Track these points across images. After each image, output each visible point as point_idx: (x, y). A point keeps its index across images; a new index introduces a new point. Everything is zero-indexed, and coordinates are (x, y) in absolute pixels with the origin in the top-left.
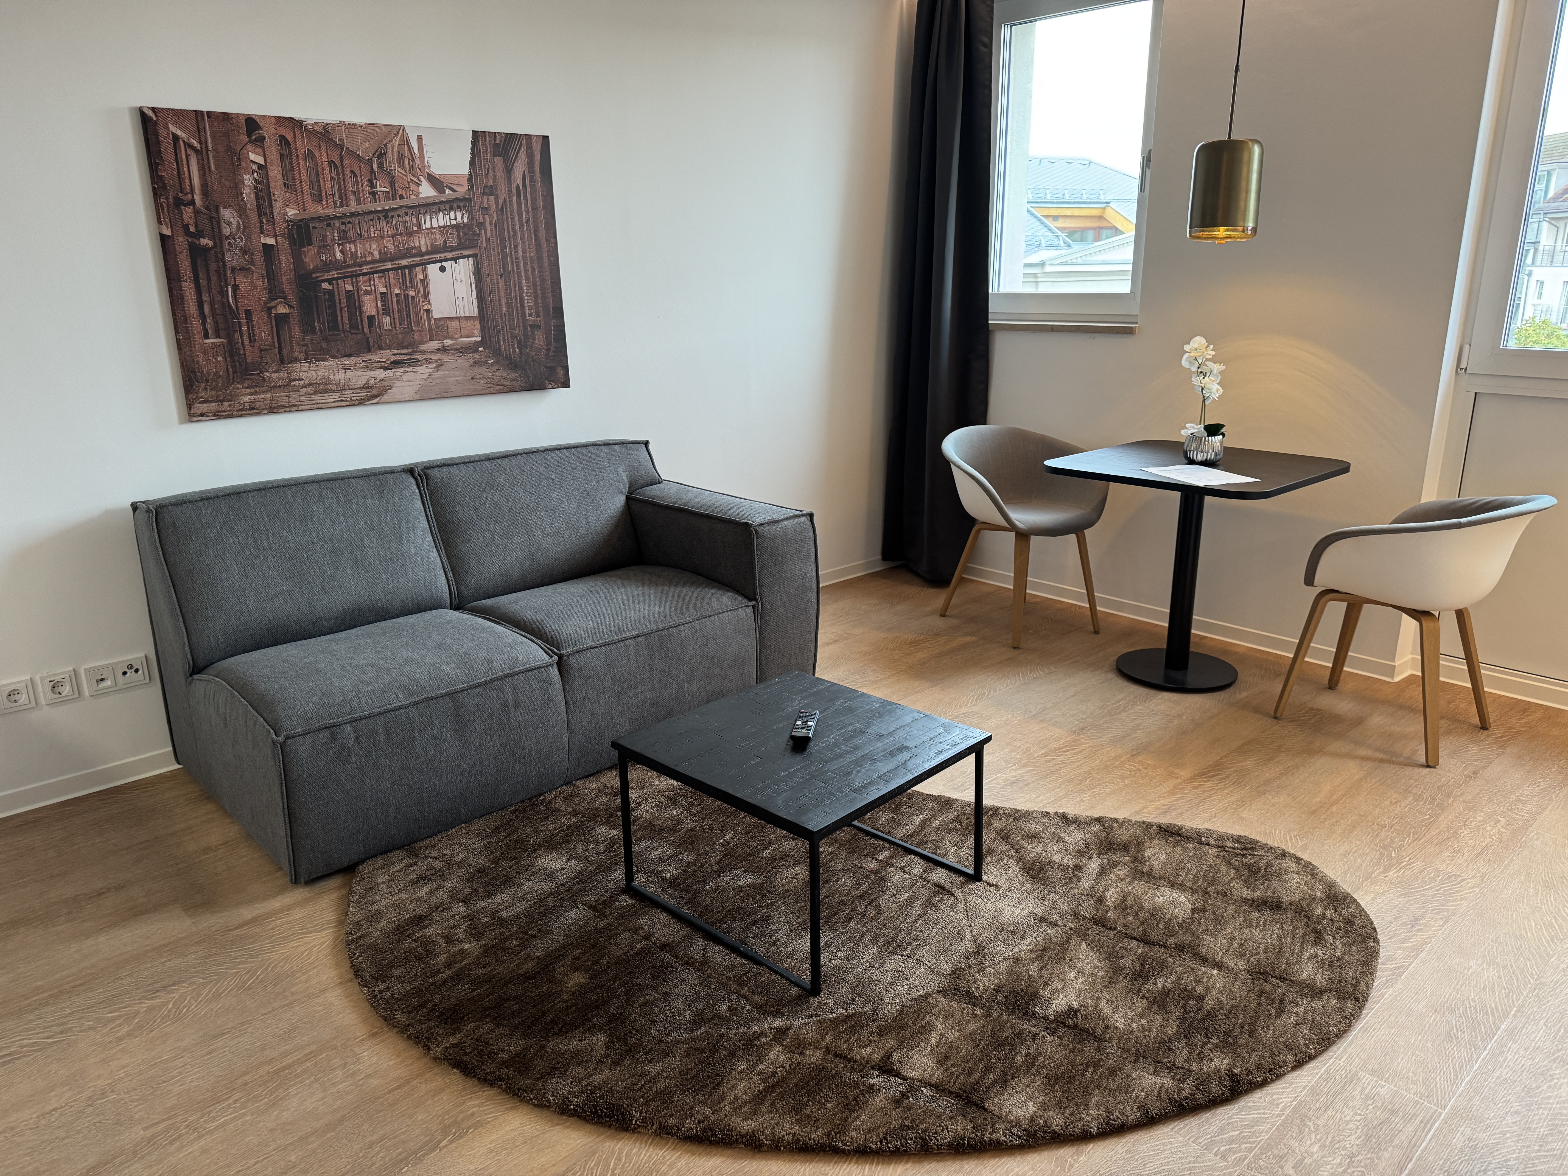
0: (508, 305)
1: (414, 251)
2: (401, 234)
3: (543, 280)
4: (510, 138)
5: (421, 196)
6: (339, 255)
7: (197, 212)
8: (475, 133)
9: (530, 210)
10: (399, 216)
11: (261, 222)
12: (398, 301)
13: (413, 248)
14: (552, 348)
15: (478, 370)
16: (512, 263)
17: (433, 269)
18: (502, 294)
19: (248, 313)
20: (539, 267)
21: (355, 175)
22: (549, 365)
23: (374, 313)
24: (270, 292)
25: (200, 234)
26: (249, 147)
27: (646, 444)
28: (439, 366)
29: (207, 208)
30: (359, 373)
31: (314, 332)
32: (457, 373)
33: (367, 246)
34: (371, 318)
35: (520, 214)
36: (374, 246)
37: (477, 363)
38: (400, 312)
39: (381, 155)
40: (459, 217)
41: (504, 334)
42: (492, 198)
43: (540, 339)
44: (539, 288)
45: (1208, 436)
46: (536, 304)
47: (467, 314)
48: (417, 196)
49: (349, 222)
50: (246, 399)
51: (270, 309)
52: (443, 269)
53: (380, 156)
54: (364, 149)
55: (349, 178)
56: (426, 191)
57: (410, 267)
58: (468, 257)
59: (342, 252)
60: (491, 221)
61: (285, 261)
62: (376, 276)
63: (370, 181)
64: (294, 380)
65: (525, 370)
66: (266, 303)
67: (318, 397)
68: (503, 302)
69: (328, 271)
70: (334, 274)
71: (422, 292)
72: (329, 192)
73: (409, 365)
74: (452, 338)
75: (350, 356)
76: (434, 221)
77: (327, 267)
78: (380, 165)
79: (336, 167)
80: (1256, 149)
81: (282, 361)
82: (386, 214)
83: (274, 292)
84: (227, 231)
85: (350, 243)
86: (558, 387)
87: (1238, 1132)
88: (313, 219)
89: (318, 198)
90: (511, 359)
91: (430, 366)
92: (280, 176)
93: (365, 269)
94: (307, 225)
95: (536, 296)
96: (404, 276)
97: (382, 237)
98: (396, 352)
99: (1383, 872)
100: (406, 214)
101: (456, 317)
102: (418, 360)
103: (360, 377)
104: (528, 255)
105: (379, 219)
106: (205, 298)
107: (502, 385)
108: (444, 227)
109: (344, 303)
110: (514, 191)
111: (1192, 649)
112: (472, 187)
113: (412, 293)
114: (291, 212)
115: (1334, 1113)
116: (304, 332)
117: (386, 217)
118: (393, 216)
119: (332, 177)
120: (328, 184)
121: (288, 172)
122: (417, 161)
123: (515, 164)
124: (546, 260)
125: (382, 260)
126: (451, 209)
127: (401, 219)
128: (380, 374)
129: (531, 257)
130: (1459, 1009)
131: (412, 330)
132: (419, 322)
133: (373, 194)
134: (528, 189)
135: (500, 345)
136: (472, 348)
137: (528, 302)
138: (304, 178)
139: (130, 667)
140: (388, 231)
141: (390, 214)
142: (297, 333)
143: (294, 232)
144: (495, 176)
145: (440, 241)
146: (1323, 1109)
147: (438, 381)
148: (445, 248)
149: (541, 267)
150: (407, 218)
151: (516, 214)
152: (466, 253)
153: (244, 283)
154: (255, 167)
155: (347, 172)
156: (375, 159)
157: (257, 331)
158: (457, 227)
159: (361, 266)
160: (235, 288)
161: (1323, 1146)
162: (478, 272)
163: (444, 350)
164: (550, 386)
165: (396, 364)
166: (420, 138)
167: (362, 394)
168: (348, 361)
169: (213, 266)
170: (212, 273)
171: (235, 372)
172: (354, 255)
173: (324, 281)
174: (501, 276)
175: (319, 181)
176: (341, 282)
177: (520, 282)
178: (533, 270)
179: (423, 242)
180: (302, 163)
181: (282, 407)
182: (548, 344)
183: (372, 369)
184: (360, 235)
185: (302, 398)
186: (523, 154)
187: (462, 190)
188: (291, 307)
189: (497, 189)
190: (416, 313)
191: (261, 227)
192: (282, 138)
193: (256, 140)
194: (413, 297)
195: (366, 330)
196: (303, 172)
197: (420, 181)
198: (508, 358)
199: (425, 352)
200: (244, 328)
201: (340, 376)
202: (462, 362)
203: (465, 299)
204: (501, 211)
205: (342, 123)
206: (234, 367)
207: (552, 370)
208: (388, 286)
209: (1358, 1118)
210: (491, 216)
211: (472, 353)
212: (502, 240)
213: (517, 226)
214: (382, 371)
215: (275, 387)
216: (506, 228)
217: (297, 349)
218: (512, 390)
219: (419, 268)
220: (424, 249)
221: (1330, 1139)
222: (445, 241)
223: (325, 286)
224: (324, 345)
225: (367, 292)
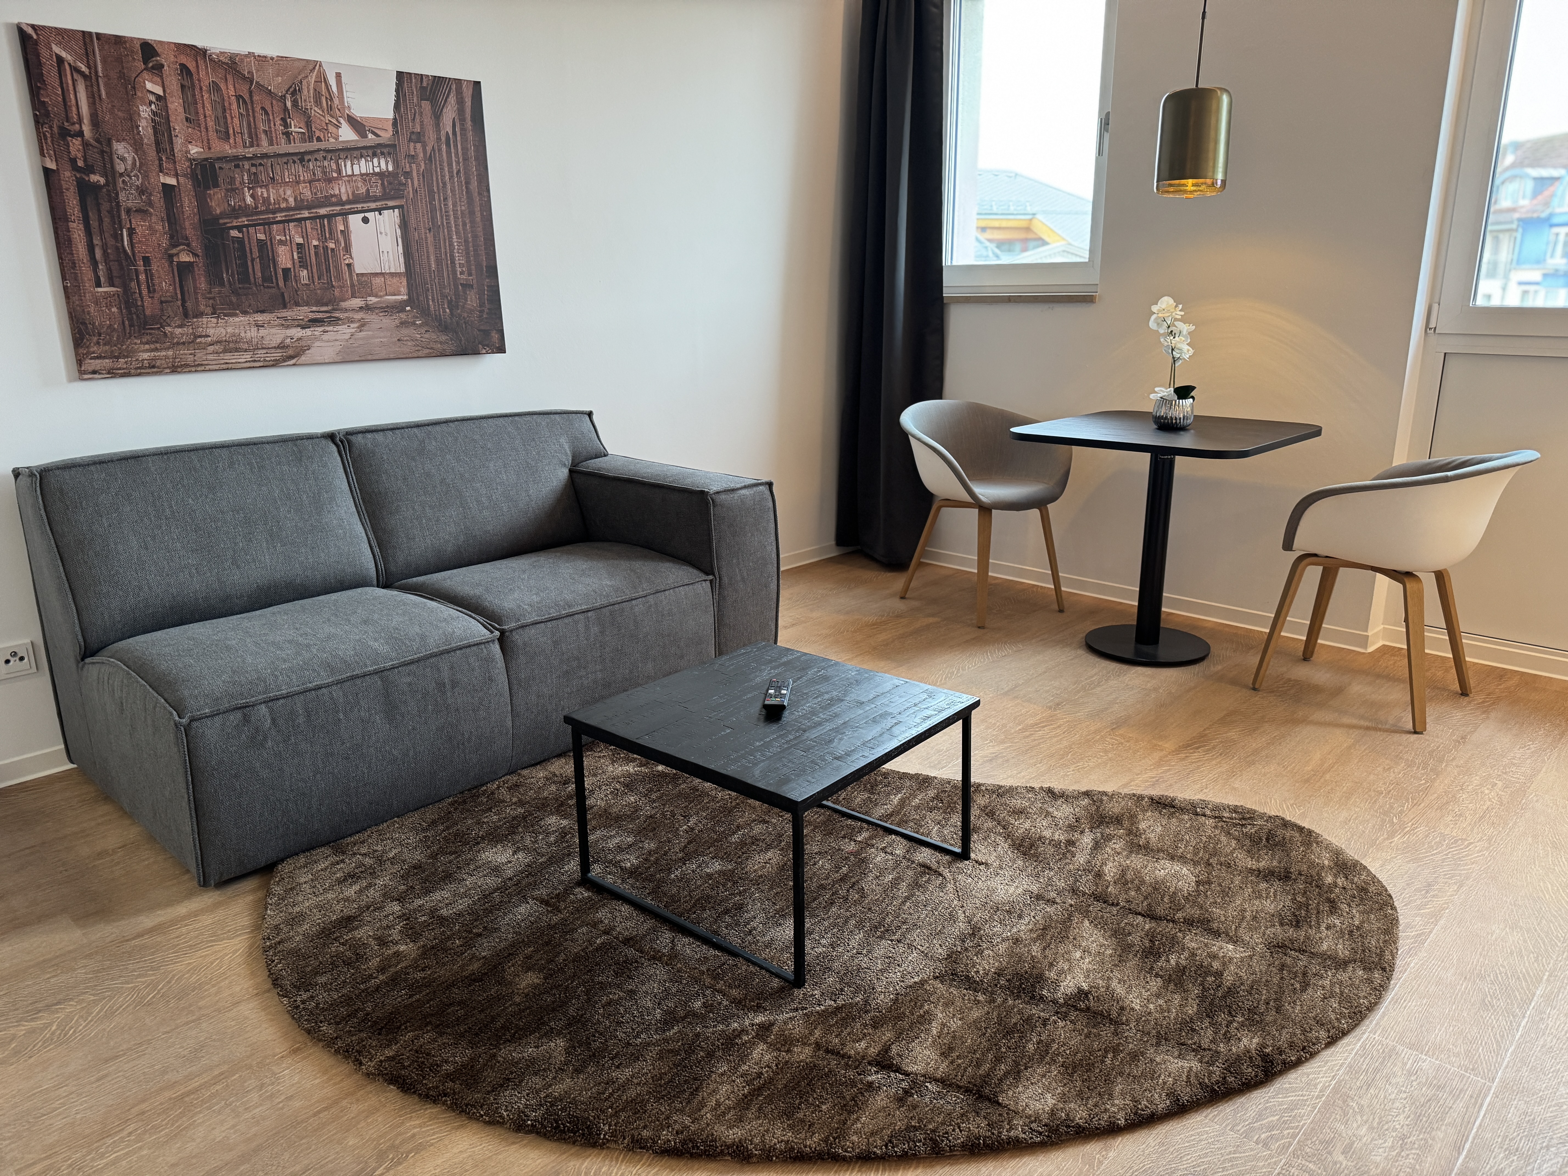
0: (438, 261)
1: (334, 199)
2: (319, 180)
3: (475, 237)
4: (438, 81)
5: (341, 139)
6: (249, 200)
7: (86, 145)
8: (400, 75)
9: (461, 160)
10: (316, 160)
11: (160, 159)
12: (316, 254)
13: (332, 196)
14: (486, 310)
15: (405, 331)
16: (442, 217)
17: (355, 220)
18: (431, 249)
19: (147, 261)
20: (471, 222)
21: (267, 113)
22: (482, 328)
23: (289, 265)
24: (172, 237)
25: (89, 169)
26: (145, 75)
27: (590, 414)
28: (362, 326)
29: (98, 141)
30: (273, 331)
31: (222, 284)
32: (382, 334)
33: (281, 191)
34: (286, 271)
35: (450, 165)
36: (289, 192)
37: (403, 324)
38: (318, 264)
39: (295, 92)
40: (383, 165)
41: (432, 293)
42: (419, 145)
43: (472, 300)
44: (471, 244)
45: (1179, 399)
46: (468, 262)
47: (393, 271)
48: (337, 139)
49: (261, 164)
50: (146, 356)
51: (171, 256)
52: (366, 220)
53: (294, 93)
54: (277, 84)
55: (260, 116)
56: (347, 134)
57: (330, 217)
58: (393, 208)
59: (252, 196)
60: (418, 171)
61: (188, 205)
62: (292, 224)
63: (284, 120)
64: (200, 336)
65: (457, 333)
66: (166, 250)
67: (228, 356)
68: (432, 258)
69: (237, 218)
70: (244, 220)
71: (343, 245)
72: (238, 129)
73: (330, 324)
74: (376, 296)
75: (263, 312)
76: (356, 167)
77: (236, 212)
78: (295, 103)
79: (244, 101)
80: (1225, 99)
81: (186, 315)
82: (302, 158)
83: (176, 237)
84: (120, 167)
85: (261, 187)
86: (493, 353)
87: (1277, 1117)
88: (219, 159)
89: (225, 136)
90: (441, 320)
91: (352, 325)
92: (181, 109)
93: (279, 217)
94: (212, 165)
95: (468, 253)
96: (322, 226)
97: (298, 183)
98: (314, 309)
99: (1388, 839)
100: (325, 158)
101: (382, 274)
102: (339, 319)
103: (274, 335)
104: (459, 208)
105: (294, 162)
106: (96, 241)
107: (432, 348)
108: (367, 175)
109: (256, 254)
110: (443, 139)
111: (1162, 625)
112: (397, 132)
113: (332, 245)
114: (195, 150)
115: (1377, 1091)
116: (210, 283)
117: (302, 160)
118: (309, 160)
119: (241, 114)
120: (236, 121)
121: (191, 106)
122: (336, 101)
123: (444, 110)
124: (478, 214)
125: (299, 207)
126: (374, 155)
127: (318, 163)
128: (297, 333)
129: (461, 211)
130: (1489, 976)
131: (333, 286)
132: (339, 277)
133: (287, 134)
134: (459, 138)
135: (428, 305)
136: (398, 308)
137: (459, 259)
138: (208, 113)
139: (14, 654)
140: (304, 176)
141: (307, 158)
142: (203, 285)
143: (198, 172)
144: (422, 122)
145: (363, 190)
146: (1365, 1088)
147: (361, 342)
148: (368, 198)
149: (473, 222)
150: (326, 163)
151: (445, 164)
152: (391, 203)
153: (141, 226)
154: (152, 98)
155: (258, 109)
156: (288, 96)
157: (156, 281)
158: (381, 175)
159: (274, 213)
160: (131, 232)
161: (1371, 1128)
162: (404, 225)
163: (367, 308)
164: (484, 351)
165: (315, 322)
166: (338, 76)
167: (278, 355)
168: (260, 318)
169: (105, 206)
170: (104, 213)
171: (131, 326)
172: (266, 201)
173: (233, 228)
174: (430, 230)
175: (225, 118)
176: (251, 230)
177: (450, 238)
178: (464, 224)
179: (343, 190)
180: (206, 96)
181: (187, 365)
182: (482, 305)
183: (288, 327)
184: (273, 179)
185: (210, 357)
186: (452, 99)
187: (386, 135)
188: (195, 255)
189: (424, 136)
190: (336, 267)
191: (161, 165)
192: (183, 67)
193: (153, 67)
194: (333, 250)
195: (281, 283)
196: (208, 106)
197: (339, 122)
198: (438, 319)
199: (346, 310)
200: (142, 277)
201: (252, 333)
202: (388, 322)
203: (391, 253)
204: (429, 159)
205: (250, 54)
206: (131, 320)
207: (486, 333)
208: (305, 236)
209: (1404, 1096)
210: (419, 166)
211: (398, 312)
212: (431, 192)
213: (447, 177)
214: (299, 329)
215: (178, 343)
216: (434, 179)
217: (202, 302)
218: (443, 355)
219: (339, 218)
220: (344, 198)
221: (1377, 1120)
222: (368, 190)
223: (234, 233)
224: (234, 299)
225: (281, 242)
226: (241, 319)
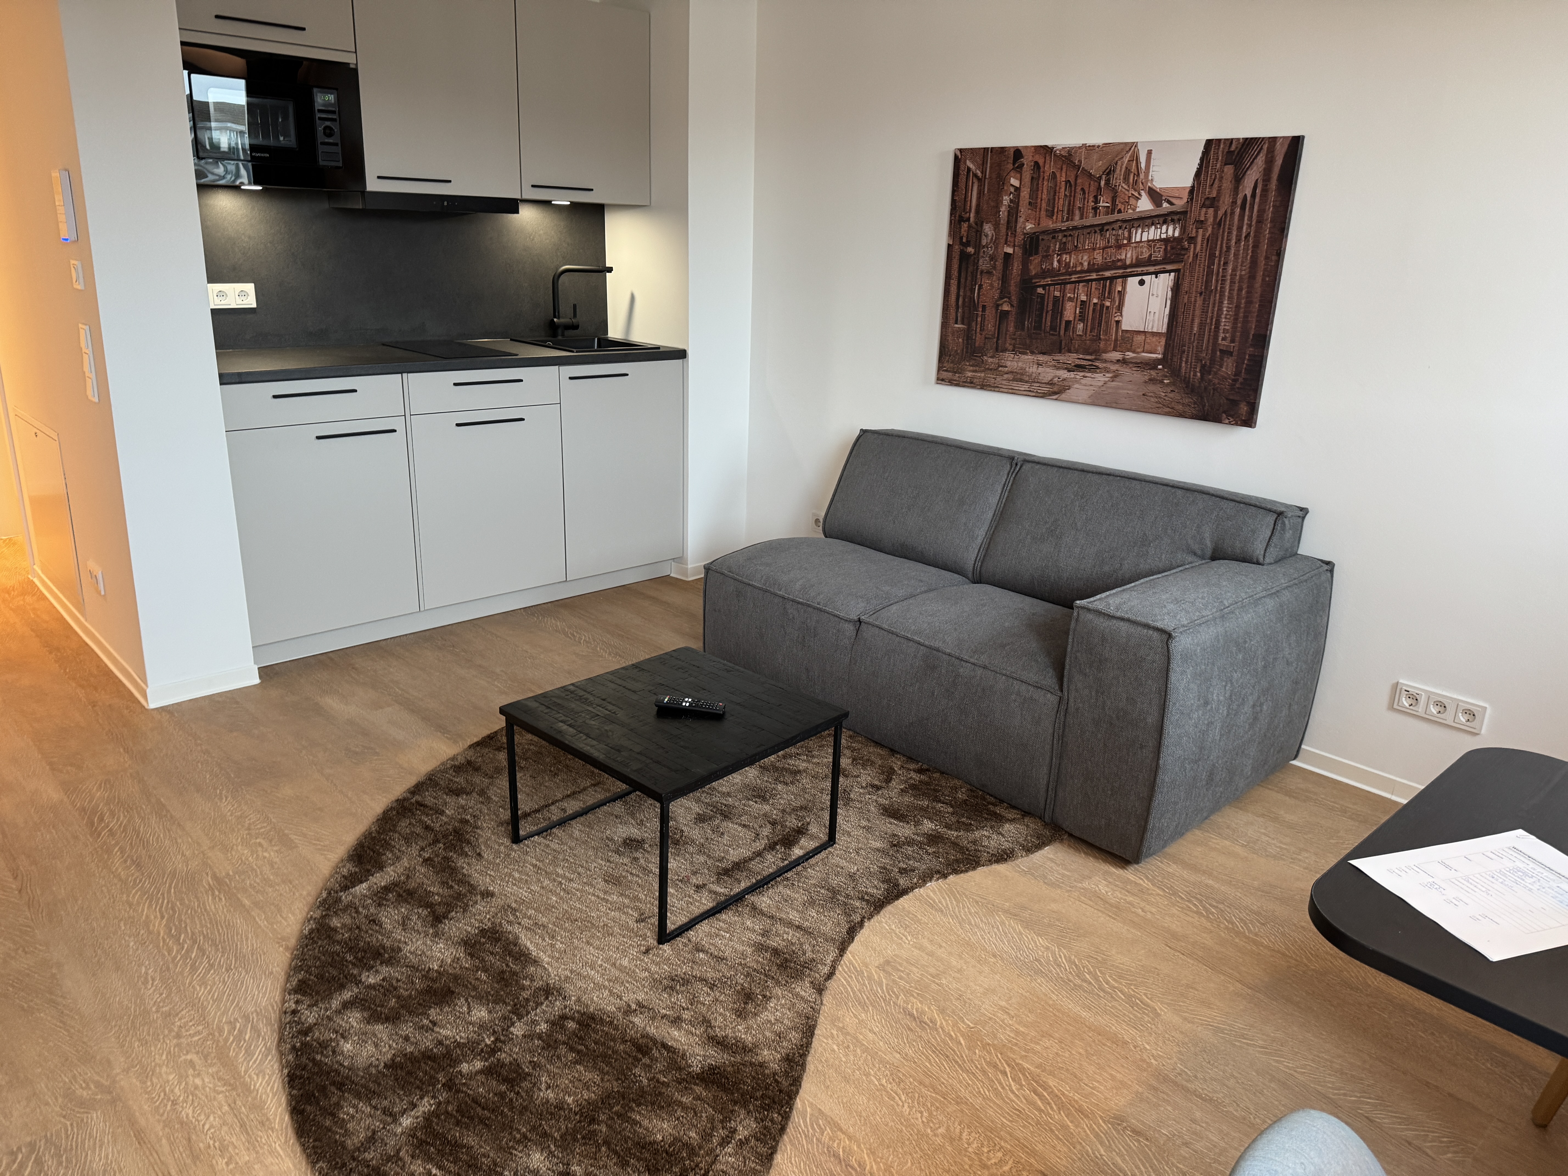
0: (1202, 325)
1: (1119, 264)
2: (1111, 247)
3: (1249, 302)
4: (1249, 143)
5: (1138, 210)
6: (1056, 264)
7: (970, 226)
8: (1209, 142)
9: (1254, 223)
10: (1113, 229)
11: (1007, 235)
12: (1094, 310)
13: (1119, 260)
14: (1241, 380)
15: (1152, 388)
16: (1217, 281)
17: (1132, 282)
18: (1198, 312)
19: (984, 307)
20: (1248, 287)
21: (1084, 193)
22: (1231, 397)
23: (1071, 319)
24: (1001, 292)
25: (968, 244)
26: (1012, 174)
28: (1115, 376)
29: (976, 224)
30: (1048, 370)
31: (1023, 329)
32: (1130, 387)
33: (1080, 257)
34: (1068, 323)
35: (1240, 228)
36: (1085, 258)
37: (1152, 380)
38: (1093, 319)
39: (1109, 172)
40: (1171, 231)
41: (1188, 355)
42: (1211, 211)
43: (1228, 367)
44: (1242, 310)
46: (1234, 328)
47: (1155, 330)
48: (1134, 210)
49: (1070, 235)
50: (970, 374)
51: (998, 306)
52: (1142, 283)
53: (1108, 174)
54: (1096, 167)
55: (1079, 196)
56: (1145, 205)
57: (1112, 279)
58: (1169, 272)
59: (1059, 261)
60: (1203, 235)
61: (1016, 267)
62: (1081, 284)
63: (1096, 197)
64: (1002, 366)
65: (1202, 398)
66: (997, 301)
67: (1015, 384)
68: (1197, 321)
69: (1045, 278)
70: (1049, 281)
71: (1117, 304)
72: (1060, 208)
73: (1090, 371)
74: (1134, 352)
75: (1044, 354)
76: (1145, 234)
77: (1044, 274)
78: (1108, 182)
79: (1071, 186)
81: (997, 350)
82: (1102, 228)
83: (1004, 292)
84: (984, 242)
85: (1066, 253)
86: (1237, 424)
88: (1043, 232)
89: (1050, 214)
90: (1189, 381)
91: (1107, 375)
92: (1027, 196)
93: (1074, 278)
94: (1038, 237)
95: (1236, 319)
96: (1104, 286)
97: (1094, 249)
98: (1081, 356)
100: (1120, 227)
101: (1144, 332)
102: (1098, 368)
103: (1048, 373)
104: (1238, 273)
105: (1095, 232)
106: (961, 293)
107: (1172, 408)
108: (1153, 241)
109: (1050, 307)
110: (1239, 202)
112: (1192, 199)
113: (1108, 304)
114: (1029, 226)
116: (1016, 327)
117: (1101, 230)
118: (1107, 230)
119: (1065, 195)
120: (1061, 202)
121: (1034, 193)
122: (1142, 176)
123: (1248, 172)
124: (1259, 279)
125: (1089, 271)
126: (1165, 222)
127: (1114, 232)
128: (1064, 374)
129: (1241, 276)
131: (1100, 339)
132: (1107, 332)
133: (1095, 209)
134: (1257, 200)
135: (1180, 366)
136: (1151, 365)
137: (1225, 324)
138: (1044, 196)
140: (1101, 243)
141: (1106, 228)
142: (1011, 329)
143: (1028, 243)
144: (1220, 187)
145: (1146, 255)
147: (1110, 391)
148: (1149, 262)
149: (1250, 287)
150: (1120, 232)
151: (1235, 228)
152: (1169, 267)
153: (986, 282)
154: (1012, 190)
155: (1079, 189)
156: (1104, 177)
157: (986, 323)
158: (1166, 241)
159: (1070, 275)
160: (980, 287)
162: (1176, 289)
163: (1124, 362)
164: (1227, 421)
165: (1079, 367)
166: (1150, 152)
167: (1045, 389)
168: (1041, 358)
169: (971, 269)
170: (969, 274)
171: (967, 352)
172: (1067, 265)
173: (1039, 286)
174: (1201, 294)
175: (1054, 199)
176: (1052, 288)
177: (1221, 302)
178: (1240, 289)
179: (1129, 255)
180: (1045, 183)
181: (990, 386)
182: (1237, 373)
183: (1058, 368)
184: (1076, 247)
185: (1004, 382)
186: (1260, 161)
187: (1180, 203)
188: (1012, 306)
189: (1218, 201)
190: (1107, 323)
191: (1007, 239)
192: (1036, 163)
193: (1017, 167)
194: (1108, 307)
195: (1062, 332)
196: (1045, 191)
197: (1140, 194)
198: (1186, 382)
199: (1106, 361)
200: (979, 319)
201: (1033, 369)
202: (1139, 376)
203: (1157, 314)
204: (1218, 224)
205: (1084, 145)
206: (967, 348)
207: (1234, 403)
208: (1089, 295)
210: (1206, 230)
211: (1150, 369)
212: (1212, 256)
213: (1233, 241)
214: (1066, 371)
215: (988, 369)
216: (1219, 243)
217: (1009, 341)
218: (1181, 415)
219: (1120, 280)
220: (1128, 262)
222: (1151, 255)
223: (1040, 290)
224: (1028, 342)
225: (1070, 299)
226: (1029, 357)
